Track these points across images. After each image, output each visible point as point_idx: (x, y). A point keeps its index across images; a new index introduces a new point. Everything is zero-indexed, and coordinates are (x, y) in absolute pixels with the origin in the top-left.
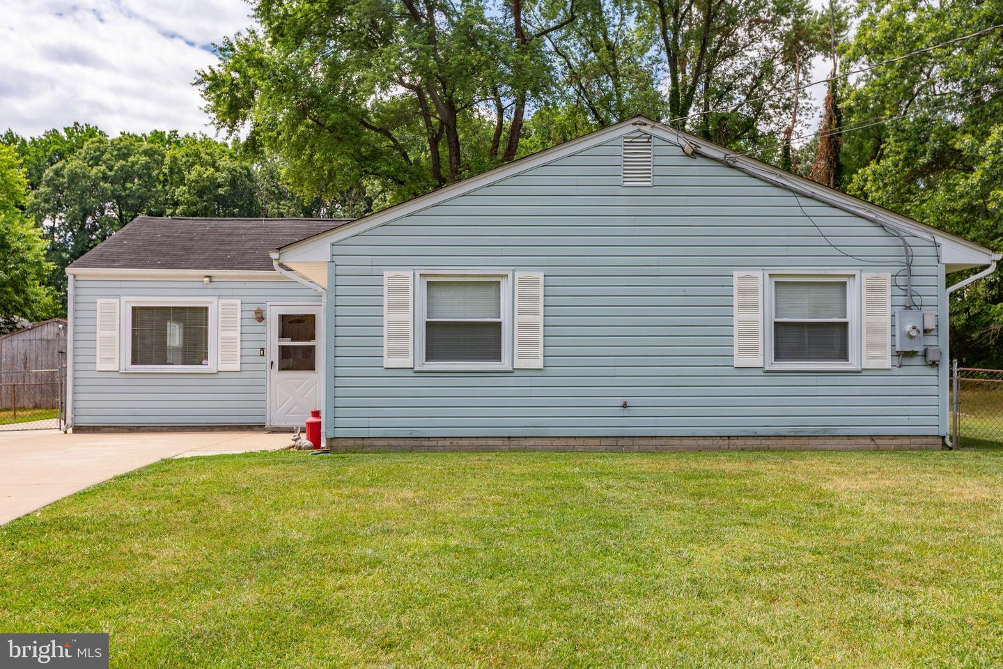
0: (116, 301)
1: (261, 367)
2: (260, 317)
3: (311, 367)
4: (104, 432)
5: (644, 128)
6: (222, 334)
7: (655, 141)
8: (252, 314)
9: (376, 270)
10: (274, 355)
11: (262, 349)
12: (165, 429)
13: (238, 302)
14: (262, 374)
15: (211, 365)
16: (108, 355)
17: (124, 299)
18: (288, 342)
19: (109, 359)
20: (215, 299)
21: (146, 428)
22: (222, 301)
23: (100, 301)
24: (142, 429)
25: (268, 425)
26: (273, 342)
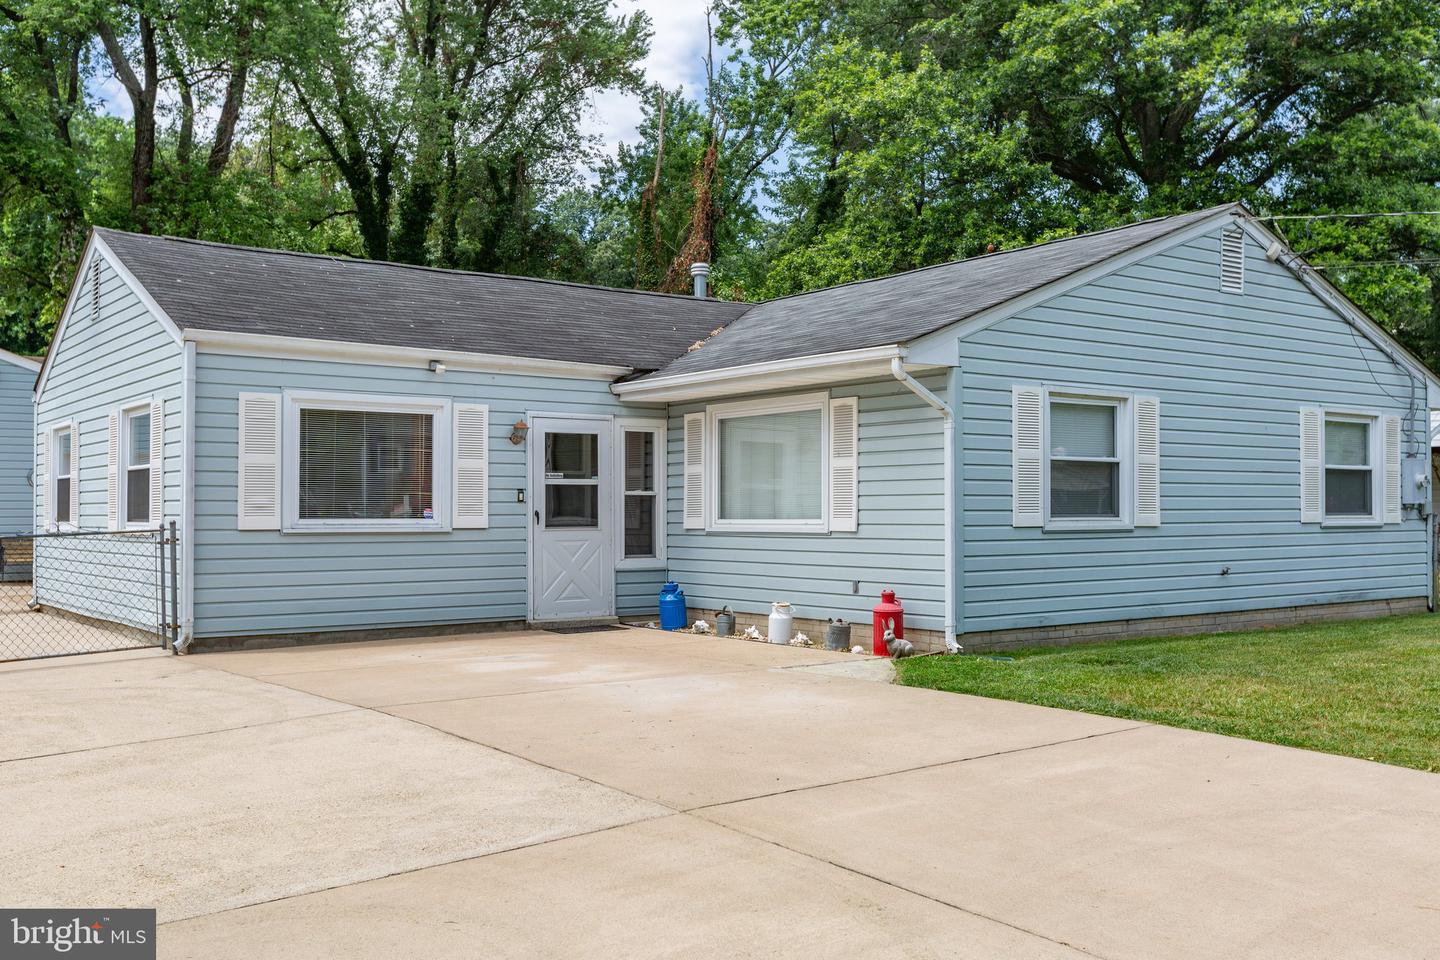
0: (275, 397)
1: (518, 521)
2: (518, 435)
3: (593, 521)
4: (251, 648)
6: (459, 463)
7: (1246, 239)
8: (507, 431)
9: (1002, 383)
10: (538, 500)
11: (521, 491)
12: (361, 635)
13: (484, 408)
14: (519, 534)
15: (441, 516)
16: (260, 500)
17: (289, 394)
18: (559, 480)
19: (260, 508)
20: (446, 402)
21: (329, 636)
22: (459, 406)
23: (244, 396)
24: (321, 637)
25: (530, 619)
26: (537, 478)
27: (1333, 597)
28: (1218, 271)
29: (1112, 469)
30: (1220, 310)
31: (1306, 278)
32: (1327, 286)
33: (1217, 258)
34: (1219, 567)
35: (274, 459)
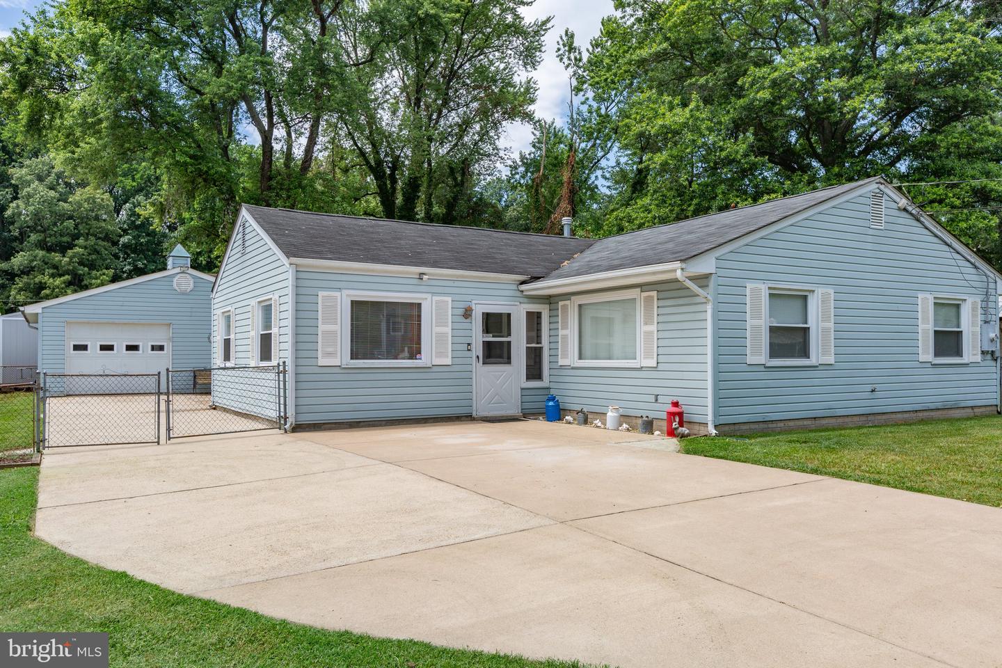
0: (338, 294)
1: (467, 361)
2: (467, 313)
3: (508, 361)
4: (325, 430)
5: (882, 187)
6: (436, 330)
7: (885, 197)
8: (461, 312)
9: (740, 282)
10: (478, 350)
11: (469, 344)
12: (384, 423)
13: (449, 299)
14: (468, 368)
15: (425, 359)
16: (330, 350)
17: (345, 292)
18: (490, 338)
19: (329, 354)
20: (429, 296)
21: (366, 423)
22: (436, 298)
23: (321, 294)
24: (362, 424)
25: (474, 414)
26: (478, 337)
27: (939, 405)
28: (869, 216)
29: (806, 331)
30: (870, 239)
31: (922, 219)
32: (934, 222)
33: (868, 209)
34: (869, 388)
35: (337, 328)
